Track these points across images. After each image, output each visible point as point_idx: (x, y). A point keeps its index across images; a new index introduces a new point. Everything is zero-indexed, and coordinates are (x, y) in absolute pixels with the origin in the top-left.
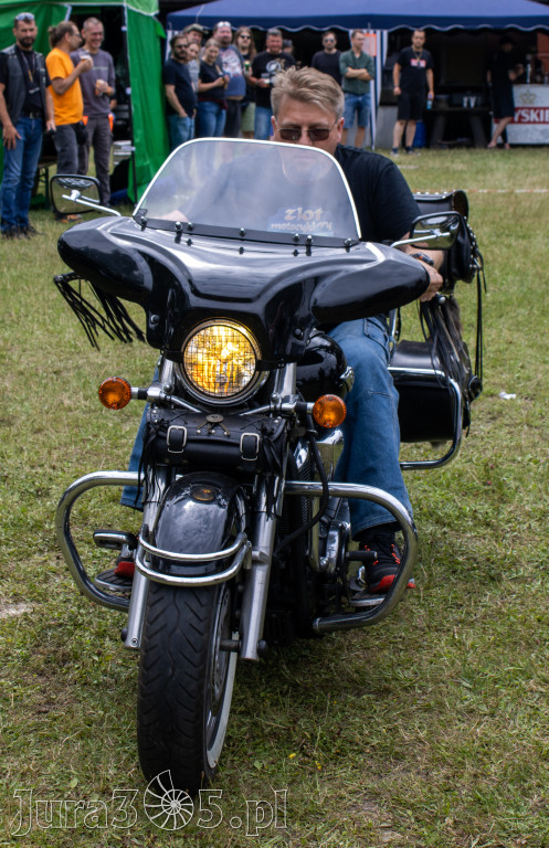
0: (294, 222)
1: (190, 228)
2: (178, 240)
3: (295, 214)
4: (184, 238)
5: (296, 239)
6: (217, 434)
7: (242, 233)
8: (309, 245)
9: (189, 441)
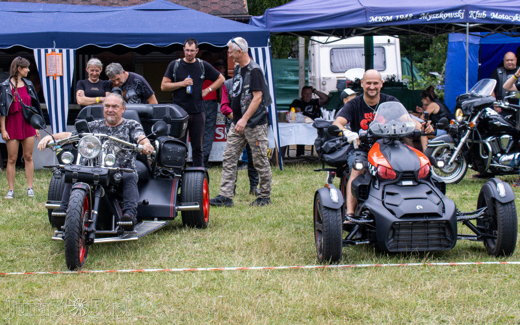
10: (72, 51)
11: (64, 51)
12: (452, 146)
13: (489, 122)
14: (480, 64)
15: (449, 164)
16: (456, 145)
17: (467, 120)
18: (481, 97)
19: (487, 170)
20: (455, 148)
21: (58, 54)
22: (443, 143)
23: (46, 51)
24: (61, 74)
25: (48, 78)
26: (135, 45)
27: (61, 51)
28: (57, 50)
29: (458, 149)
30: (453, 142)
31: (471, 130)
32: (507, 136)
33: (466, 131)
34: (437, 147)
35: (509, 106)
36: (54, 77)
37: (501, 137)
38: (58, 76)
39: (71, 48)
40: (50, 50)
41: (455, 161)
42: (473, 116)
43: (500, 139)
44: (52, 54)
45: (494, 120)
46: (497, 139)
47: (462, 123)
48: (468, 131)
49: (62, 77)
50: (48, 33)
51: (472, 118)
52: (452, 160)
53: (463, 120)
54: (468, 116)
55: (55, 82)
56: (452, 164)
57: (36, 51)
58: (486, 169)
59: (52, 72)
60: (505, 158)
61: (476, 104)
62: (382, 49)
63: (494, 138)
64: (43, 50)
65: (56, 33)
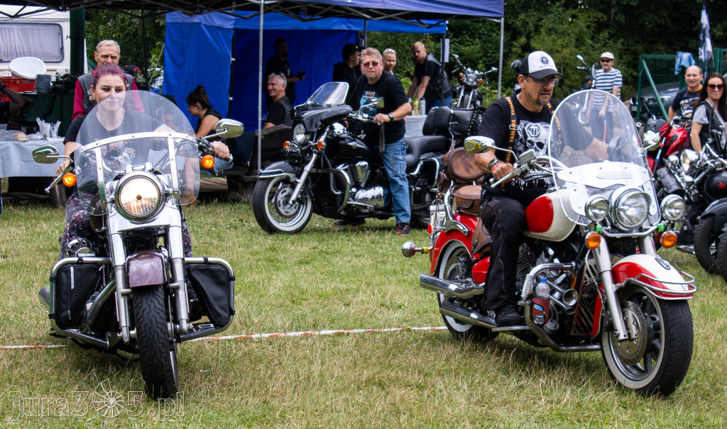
12: (292, 177)
13: (341, 142)
14: (234, 59)
15: (291, 202)
16: (299, 176)
17: (311, 140)
18: (329, 106)
19: (341, 211)
20: (298, 180)
22: (281, 172)
29: (301, 181)
30: (293, 172)
31: (319, 154)
32: (364, 163)
33: (311, 156)
34: (273, 178)
35: (368, 118)
37: (357, 165)
41: (298, 199)
42: (320, 133)
43: (355, 167)
45: (347, 140)
46: (350, 167)
47: (304, 143)
48: (314, 155)
51: (318, 138)
52: (294, 197)
53: (306, 139)
54: (313, 133)
56: (294, 202)
58: (339, 210)
60: (361, 194)
61: (324, 117)
62: (57, 27)
63: (347, 166)
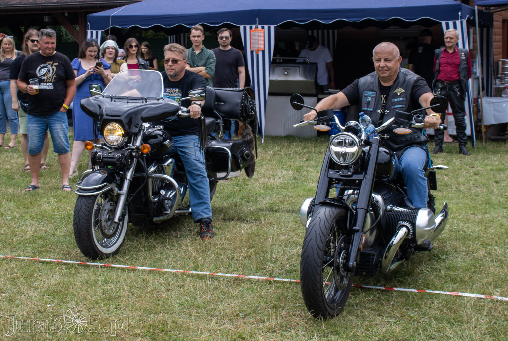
0: (169, 93)
1: (114, 97)
2: (111, 101)
3: (170, 90)
4: (113, 100)
5: (142, 98)
6: (111, 155)
7: (128, 98)
8: (146, 100)
9: (103, 158)
10: (272, 27)
11: (266, 27)
21: (260, 30)
23: (251, 28)
24: (263, 49)
25: (252, 52)
26: (328, 21)
27: (263, 28)
28: (260, 27)
36: (258, 51)
38: (261, 51)
39: (272, 24)
40: (254, 26)
44: (255, 30)
49: (264, 52)
50: (252, 11)
55: (258, 56)
57: (242, 27)
59: (255, 48)
64: (248, 27)
65: (259, 11)
